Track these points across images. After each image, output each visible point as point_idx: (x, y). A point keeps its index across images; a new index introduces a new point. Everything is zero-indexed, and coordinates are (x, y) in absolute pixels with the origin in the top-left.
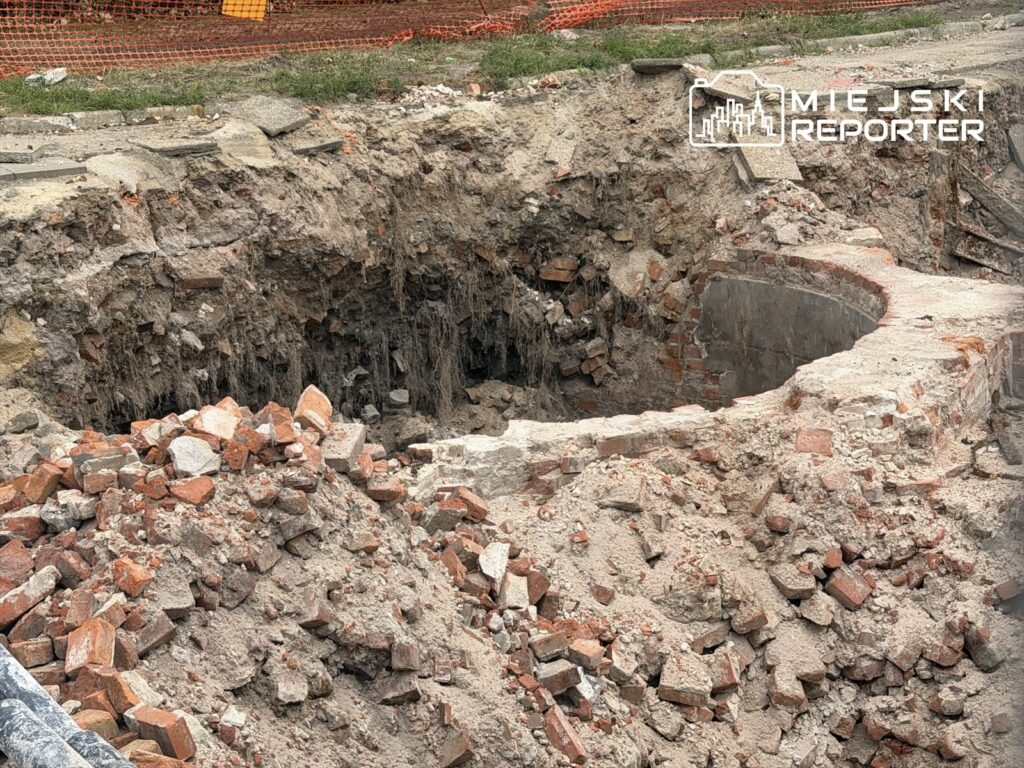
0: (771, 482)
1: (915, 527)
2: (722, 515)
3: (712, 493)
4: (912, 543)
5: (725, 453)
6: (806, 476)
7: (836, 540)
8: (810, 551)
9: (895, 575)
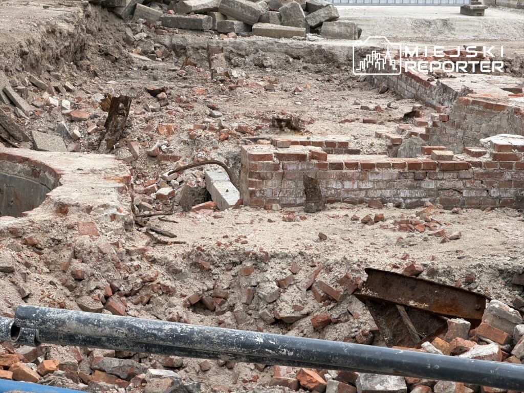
0: (70, 252)
1: (142, 271)
2: (48, 272)
3: (39, 261)
4: (142, 281)
5: (40, 239)
6: (90, 247)
7: (108, 281)
8: (97, 288)
9: (135, 299)
